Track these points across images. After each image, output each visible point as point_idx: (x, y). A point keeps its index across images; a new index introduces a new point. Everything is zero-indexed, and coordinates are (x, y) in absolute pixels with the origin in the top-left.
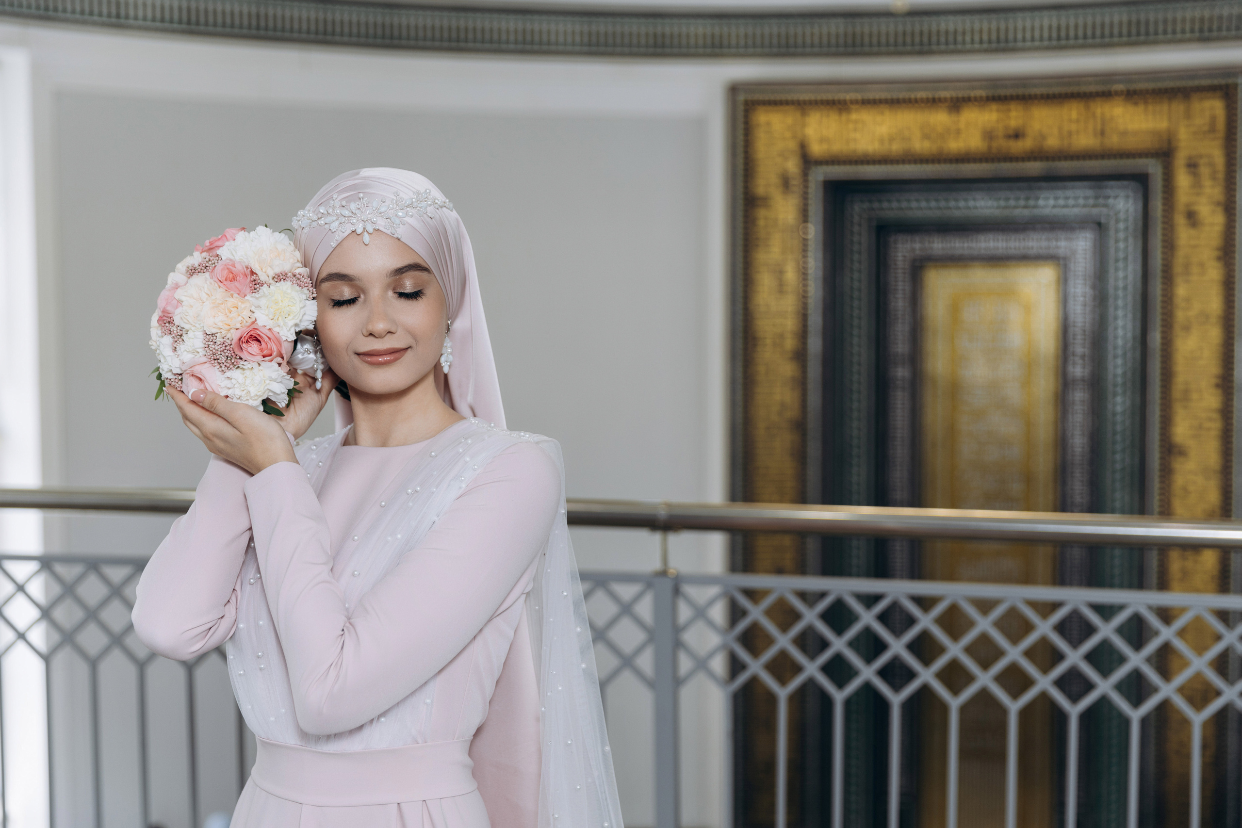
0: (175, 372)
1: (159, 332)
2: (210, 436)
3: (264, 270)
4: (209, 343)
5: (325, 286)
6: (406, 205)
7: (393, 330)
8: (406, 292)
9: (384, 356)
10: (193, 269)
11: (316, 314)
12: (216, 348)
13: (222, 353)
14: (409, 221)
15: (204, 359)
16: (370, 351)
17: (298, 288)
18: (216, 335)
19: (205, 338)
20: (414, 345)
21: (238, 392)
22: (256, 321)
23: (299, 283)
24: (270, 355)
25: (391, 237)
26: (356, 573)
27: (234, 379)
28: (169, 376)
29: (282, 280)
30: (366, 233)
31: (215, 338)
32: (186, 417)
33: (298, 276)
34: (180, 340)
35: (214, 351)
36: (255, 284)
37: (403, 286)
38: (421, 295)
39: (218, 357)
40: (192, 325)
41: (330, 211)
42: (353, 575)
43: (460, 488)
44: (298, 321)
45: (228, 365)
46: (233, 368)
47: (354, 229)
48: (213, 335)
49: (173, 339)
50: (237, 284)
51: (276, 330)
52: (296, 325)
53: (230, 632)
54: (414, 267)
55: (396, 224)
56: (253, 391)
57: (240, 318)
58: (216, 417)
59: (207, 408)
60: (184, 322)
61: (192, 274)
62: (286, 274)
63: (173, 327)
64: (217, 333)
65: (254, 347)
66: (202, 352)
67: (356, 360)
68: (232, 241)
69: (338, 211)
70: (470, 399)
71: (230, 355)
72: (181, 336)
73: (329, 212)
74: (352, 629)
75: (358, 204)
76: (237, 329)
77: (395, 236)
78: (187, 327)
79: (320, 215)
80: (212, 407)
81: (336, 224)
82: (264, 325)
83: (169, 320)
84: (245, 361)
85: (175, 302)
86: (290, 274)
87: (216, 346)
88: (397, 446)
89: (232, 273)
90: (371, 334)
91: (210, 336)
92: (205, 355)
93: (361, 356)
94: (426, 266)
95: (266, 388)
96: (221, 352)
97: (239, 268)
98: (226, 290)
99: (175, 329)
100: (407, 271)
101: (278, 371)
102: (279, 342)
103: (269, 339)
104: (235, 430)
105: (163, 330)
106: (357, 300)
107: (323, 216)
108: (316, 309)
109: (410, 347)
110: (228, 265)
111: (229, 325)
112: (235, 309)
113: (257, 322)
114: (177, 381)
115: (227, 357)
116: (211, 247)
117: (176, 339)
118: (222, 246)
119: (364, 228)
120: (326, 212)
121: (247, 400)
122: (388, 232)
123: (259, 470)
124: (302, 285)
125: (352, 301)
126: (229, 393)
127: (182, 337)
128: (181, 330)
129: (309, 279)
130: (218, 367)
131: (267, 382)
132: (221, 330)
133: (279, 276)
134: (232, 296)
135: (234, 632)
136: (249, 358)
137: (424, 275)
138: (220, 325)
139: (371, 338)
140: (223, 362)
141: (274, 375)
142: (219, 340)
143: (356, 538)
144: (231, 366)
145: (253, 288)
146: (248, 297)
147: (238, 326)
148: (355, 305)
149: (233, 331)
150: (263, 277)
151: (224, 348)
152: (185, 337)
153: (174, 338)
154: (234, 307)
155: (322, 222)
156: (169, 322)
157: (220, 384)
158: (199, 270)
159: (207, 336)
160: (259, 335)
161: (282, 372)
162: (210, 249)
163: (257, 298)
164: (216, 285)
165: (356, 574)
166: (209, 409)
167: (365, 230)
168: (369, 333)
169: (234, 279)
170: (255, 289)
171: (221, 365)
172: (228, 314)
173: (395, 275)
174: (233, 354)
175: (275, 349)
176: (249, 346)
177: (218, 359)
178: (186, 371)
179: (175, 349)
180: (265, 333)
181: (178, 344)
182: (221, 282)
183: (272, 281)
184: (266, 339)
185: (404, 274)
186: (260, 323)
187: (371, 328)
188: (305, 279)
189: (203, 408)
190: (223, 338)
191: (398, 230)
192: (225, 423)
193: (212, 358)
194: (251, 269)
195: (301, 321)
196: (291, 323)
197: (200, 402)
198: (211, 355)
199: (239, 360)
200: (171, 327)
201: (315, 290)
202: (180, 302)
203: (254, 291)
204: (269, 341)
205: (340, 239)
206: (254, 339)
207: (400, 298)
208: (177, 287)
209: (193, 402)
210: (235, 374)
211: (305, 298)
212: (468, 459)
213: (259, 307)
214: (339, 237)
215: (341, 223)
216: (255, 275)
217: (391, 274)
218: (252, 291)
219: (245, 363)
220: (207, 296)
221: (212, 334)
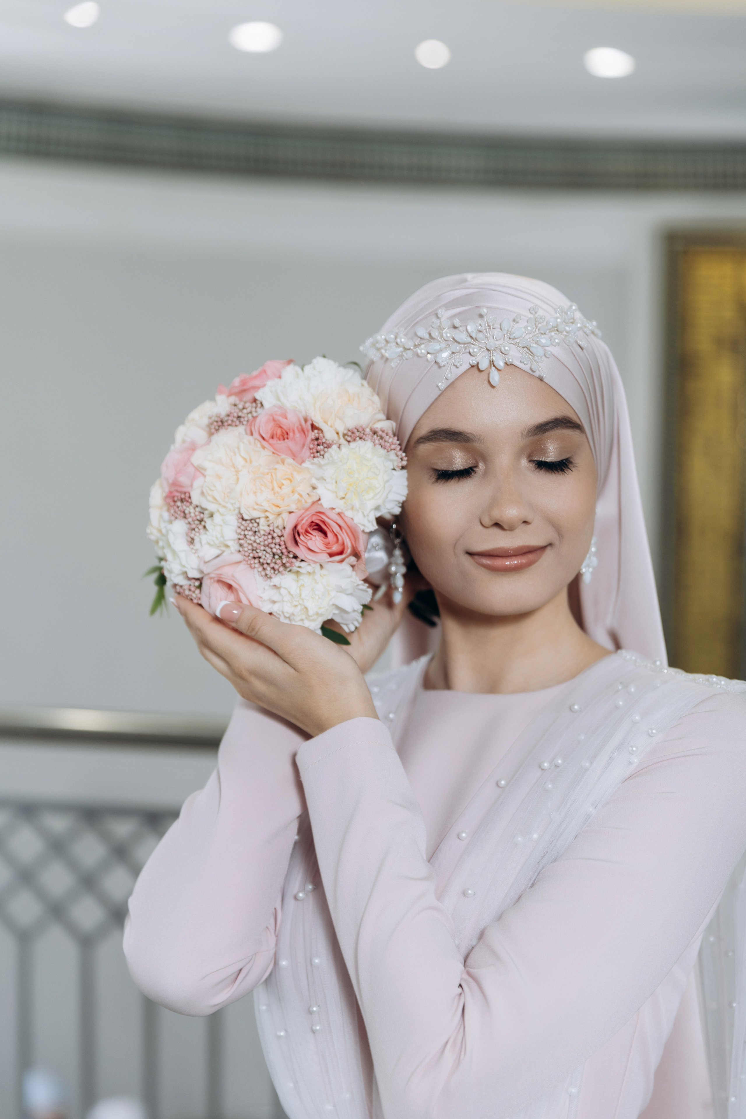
0: (191, 575)
1: (166, 515)
2: (246, 674)
3: (329, 423)
4: (246, 533)
5: (424, 448)
6: (550, 327)
7: (528, 519)
8: (548, 460)
9: (514, 558)
10: (219, 420)
11: (405, 492)
12: (258, 541)
13: (267, 549)
14: (554, 352)
15: (239, 557)
16: (493, 550)
17: (383, 452)
18: (258, 521)
19: (240, 525)
20: (556, 542)
21: (288, 609)
22: (320, 499)
23: (383, 443)
24: (341, 553)
25: (530, 374)
26: (470, 892)
27: (286, 588)
28: (181, 580)
29: (358, 438)
30: (493, 368)
31: (255, 525)
32: (205, 644)
33: (380, 433)
34: (201, 527)
35: (255, 545)
36: (318, 445)
37: (544, 451)
38: (570, 466)
39: (260, 554)
40: (220, 504)
41: (435, 334)
42: (464, 894)
43: (630, 763)
44: (379, 502)
45: (276, 567)
46: (284, 572)
47: (475, 362)
48: (253, 521)
49: (188, 526)
50: (289, 443)
51: (349, 514)
52: (377, 508)
53: (265, 971)
54: (562, 422)
55: (538, 357)
56: (312, 606)
57: (296, 496)
58: (255, 645)
59: (244, 631)
60: (208, 501)
61: (217, 428)
62: (364, 430)
63: (188, 507)
64: (259, 518)
65: (316, 541)
66: (234, 546)
67: (467, 562)
68: (277, 380)
69: (448, 335)
70: (609, 621)
71: (279, 552)
72: (201, 521)
73: (433, 335)
74: (473, 984)
75: (480, 325)
76: (290, 513)
77: (537, 374)
78: (211, 507)
79: (418, 341)
80: (253, 630)
81: (445, 355)
82: (331, 506)
83: (183, 496)
84: (302, 561)
85: (191, 470)
86: (368, 430)
87: (256, 537)
88: (514, 692)
89: (280, 427)
90: (497, 525)
91: (248, 522)
92: (240, 551)
93: (476, 557)
94: (578, 422)
95: (331, 603)
96: (264, 546)
97: (291, 421)
98: (274, 453)
99: (192, 511)
100: (552, 428)
101: (351, 577)
102: (353, 533)
103: (340, 526)
104: (286, 665)
105: (172, 511)
106: (473, 470)
107: (423, 341)
108: (406, 483)
109: (550, 545)
110: (276, 415)
111: (278, 506)
112: (288, 481)
113: (321, 502)
114: (193, 589)
115: (274, 554)
116: (245, 387)
117: (193, 526)
118: (264, 386)
119: (490, 361)
120: (427, 336)
121: (302, 620)
122: (527, 368)
123: (322, 728)
124: (387, 448)
125: (466, 473)
126: (275, 609)
127: (203, 523)
128: (200, 512)
129: (396, 438)
130: (260, 569)
131: (333, 593)
132: (267, 514)
133: (353, 433)
134: (283, 462)
135: (270, 975)
136: (309, 556)
137: (574, 434)
138: (266, 506)
139: (496, 530)
140: (269, 561)
141: (345, 583)
142: (263, 527)
143: (464, 835)
144: (281, 569)
145: (315, 451)
146: (307, 464)
147: (293, 508)
148: (469, 479)
149: (285, 515)
150: (329, 435)
151: (270, 541)
152: (208, 523)
153: (189, 523)
154: (285, 479)
155: (422, 350)
156: (182, 501)
157: (262, 595)
158: (230, 422)
159: (244, 522)
160: (324, 522)
161: (358, 579)
162: (242, 392)
163: (320, 466)
164: (259, 445)
165: (470, 894)
166: (248, 633)
167: (492, 364)
168: (493, 522)
169: (285, 435)
170: (317, 452)
171: (265, 566)
172: (277, 489)
173: (534, 434)
174: (284, 551)
175: (348, 543)
176: (308, 537)
177: (260, 558)
178: (208, 574)
179: (192, 541)
180: (334, 519)
181: (197, 534)
182: (263, 438)
183: (342, 441)
184: (336, 529)
185: (548, 434)
186: (326, 503)
187: (497, 515)
188: (390, 437)
189: (236, 630)
190: (269, 526)
191: (540, 364)
192: (270, 655)
193: (251, 555)
194: (312, 422)
195: (384, 502)
196: (371, 504)
197: (233, 622)
198: (250, 551)
199: (294, 560)
200: (184, 507)
201: (404, 454)
202: (200, 470)
203: (316, 455)
204: (341, 532)
205: (452, 377)
206: (315, 527)
207: (538, 470)
208: (193, 448)
209: (217, 620)
210: (286, 580)
211: (392, 467)
212: (637, 718)
213: (322, 479)
214: (452, 374)
215: (453, 353)
216: (316, 431)
217: (528, 432)
218: (312, 455)
219: (303, 564)
220: (243, 462)
221: (251, 520)
